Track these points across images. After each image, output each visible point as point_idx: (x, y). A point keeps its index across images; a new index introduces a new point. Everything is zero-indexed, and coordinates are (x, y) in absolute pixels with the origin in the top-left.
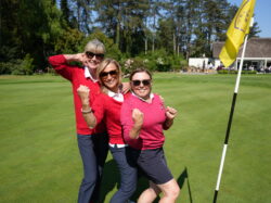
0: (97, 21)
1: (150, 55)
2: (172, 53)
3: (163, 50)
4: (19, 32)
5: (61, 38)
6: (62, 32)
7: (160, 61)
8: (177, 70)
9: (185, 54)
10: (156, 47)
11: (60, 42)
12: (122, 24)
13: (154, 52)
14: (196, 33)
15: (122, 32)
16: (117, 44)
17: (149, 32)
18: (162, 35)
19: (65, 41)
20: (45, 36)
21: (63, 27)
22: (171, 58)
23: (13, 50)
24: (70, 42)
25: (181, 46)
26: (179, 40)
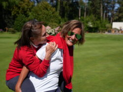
1: (83, 20)
2: (99, 18)
3: (93, 16)
5: (17, 6)
7: (90, 25)
8: (103, 31)
9: (110, 19)
10: (87, 14)
11: (16, 9)
13: (86, 18)
14: (119, 3)
15: (61, 3)
16: (58, 12)
17: (82, 3)
18: (92, 5)
19: (19, 8)
20: (4, 4)
22: (98, 22)
24: (23, 9)
25: (106, 13)
26: (105, 8)
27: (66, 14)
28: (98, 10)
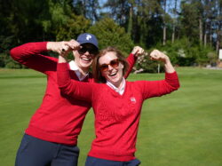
0: (106, 6)
1: (170, 46)
2: (197, 43)
3: (186, 40)
4: (16, 19)
5: (64, 26)
6: (65, 19)
7: (182, 53)
8: (203, 64)
9: (214, 45)
10: (176, 36)
11: (63, 31)
12: (136, 9)
13: (174, 42)
15: (135, 19)
16: (129, 33)
17: (168, 19)
18: (185, 22)
19: (68, 29)
20: (46, 24)
21: (66, 13)
22: (195, 49)
23: (8, 40)
24: (74, 31)
25: (209, 34)
26: (206, 27)
27: (142, 37)
28: (195, 30)
